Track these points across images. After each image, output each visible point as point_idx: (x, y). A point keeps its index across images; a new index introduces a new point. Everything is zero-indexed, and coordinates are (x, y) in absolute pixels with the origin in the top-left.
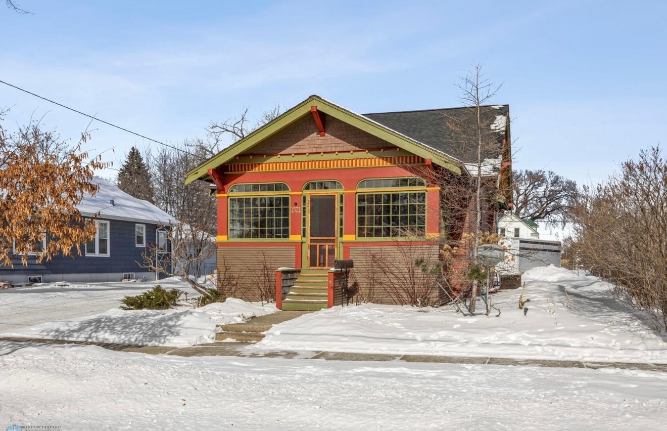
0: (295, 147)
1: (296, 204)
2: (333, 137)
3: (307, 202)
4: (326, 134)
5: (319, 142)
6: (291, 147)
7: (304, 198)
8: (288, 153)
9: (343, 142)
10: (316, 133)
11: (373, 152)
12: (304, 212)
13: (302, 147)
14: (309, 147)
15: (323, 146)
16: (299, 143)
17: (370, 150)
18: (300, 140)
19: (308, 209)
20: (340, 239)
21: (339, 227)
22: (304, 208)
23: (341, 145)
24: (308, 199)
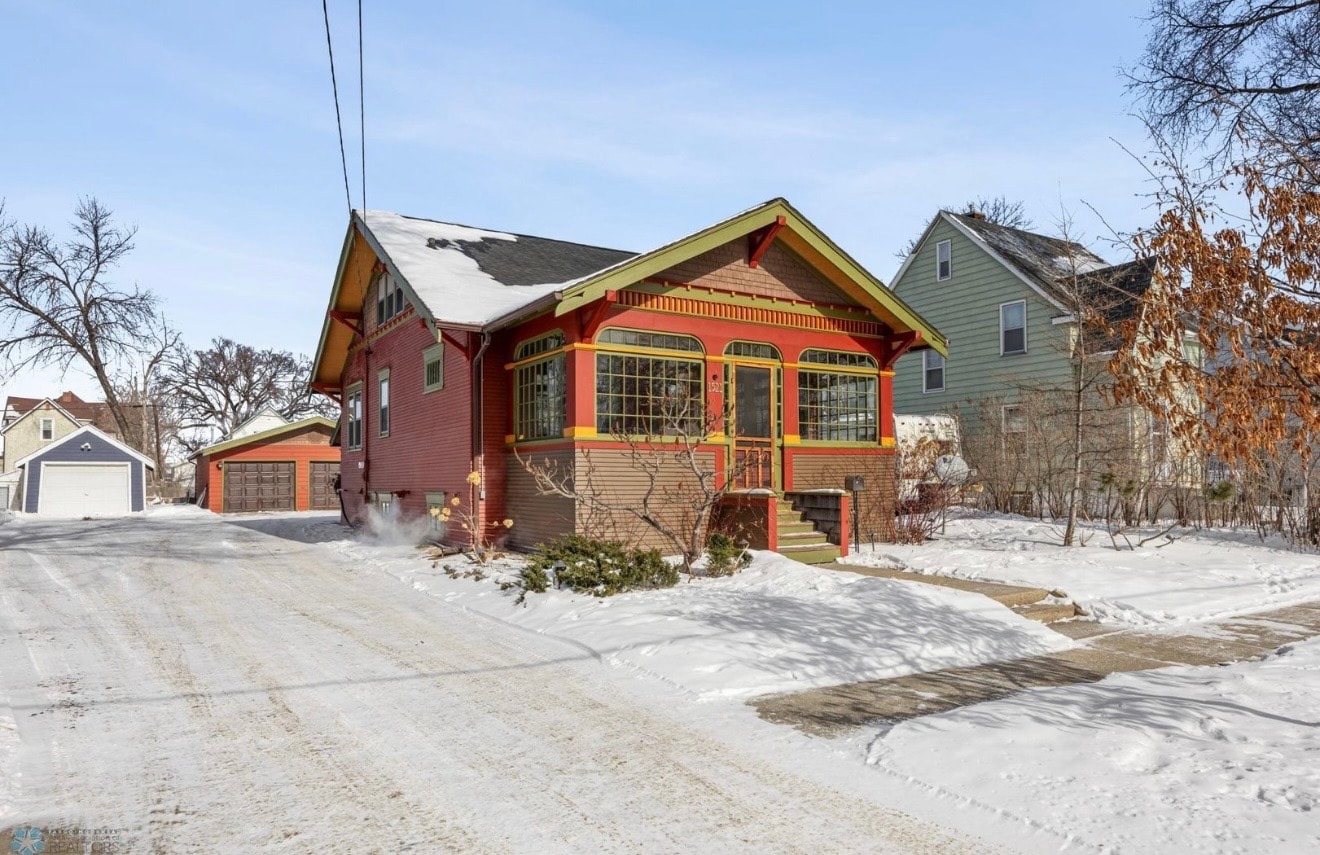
0: (713, 278)
1: (715, 377)
2: (767, 273)
3: (730, 376)
4: (758, 267)
5: (747, 276)
6: (706, 276)
7: (726, 366)
8: (702, 285)
9: (780, 283)
10: (742, 261)
11: (821, 308)
12: (726, 391)
13: (723, 279)
14: (734, 281)
15: (754, 284)
16: (718, 272)
17: (820, 305)
18: (719, 267)
19: (732, 388)
20: (778, 442)
21: (776, 422)
22: (726, 386)
23: (777, 287)
24: (732, 371)
